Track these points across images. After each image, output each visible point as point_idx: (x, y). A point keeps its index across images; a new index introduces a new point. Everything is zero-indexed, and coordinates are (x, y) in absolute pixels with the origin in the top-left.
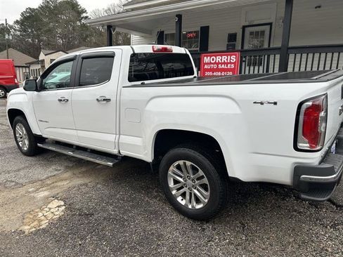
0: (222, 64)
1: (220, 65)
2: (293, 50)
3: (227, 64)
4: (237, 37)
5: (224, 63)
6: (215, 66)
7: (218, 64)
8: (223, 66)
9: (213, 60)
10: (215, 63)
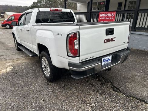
0: (108, 17)
1: (107, 18)
2: (141, 11)
3: (110, 17)
4: (123, 4)
5: (109, 17)
6: (105, 18)
7: (106, 17)
8: (108, 19)
9: (104, 15)
10: (105, 17)
